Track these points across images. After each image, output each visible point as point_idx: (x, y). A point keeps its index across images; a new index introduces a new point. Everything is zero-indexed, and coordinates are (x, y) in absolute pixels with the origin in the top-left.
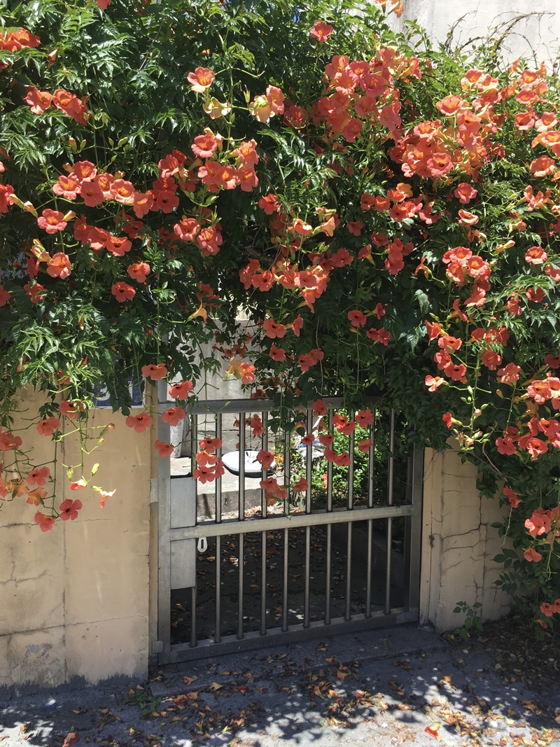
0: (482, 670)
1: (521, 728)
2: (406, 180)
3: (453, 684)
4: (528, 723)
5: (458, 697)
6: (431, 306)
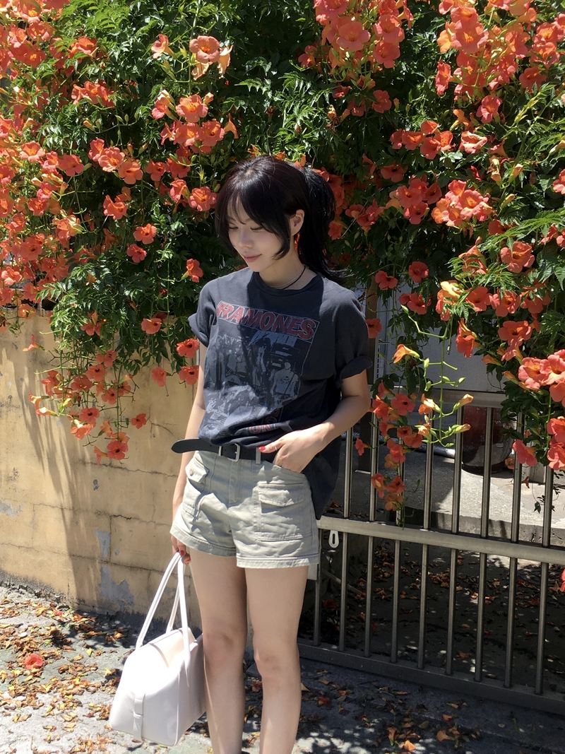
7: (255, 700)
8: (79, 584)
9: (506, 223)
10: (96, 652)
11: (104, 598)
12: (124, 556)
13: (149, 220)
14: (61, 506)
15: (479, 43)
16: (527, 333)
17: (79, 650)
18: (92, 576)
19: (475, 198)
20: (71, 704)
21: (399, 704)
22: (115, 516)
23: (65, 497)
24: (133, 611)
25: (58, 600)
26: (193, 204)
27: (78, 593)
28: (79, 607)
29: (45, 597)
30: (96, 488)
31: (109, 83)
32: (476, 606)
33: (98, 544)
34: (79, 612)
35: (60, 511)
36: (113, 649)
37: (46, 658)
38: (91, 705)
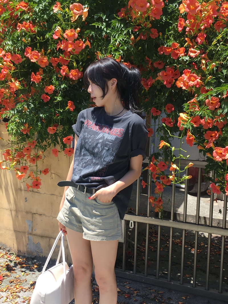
7: (96, 295)
8: (18, 243)
9: (208, 88)
10: (26, 274)
11: (29, 250)
12: (38, 231)
13: (51, 83)
14: (11, 209)
15: (196, 10)
16: (217, 136)
17: (18, 272)
18: (24, 240)
19: (195, 77)
20: (15, 297)
21: (160, 297)
22: (34, 214)
23: (12, 205)
24: (42, 256)
25: (9, 251)
26: (71, 77)
27: (18, 248)
28: (18, 254)
29: (3, 249)
30: (26, 201)
31: (34, 22)
32: (193, 254)
33: (27, 226)
34: (18, 256)
35: (10, 211)
36: (33, 272)
37: (4, 276)
38: (24, 297)
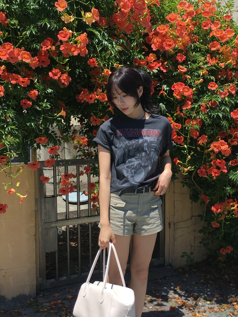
0: (195, 283)
1: (213, 305)
2: (154, 52)
3: (181, 289)
4: (216, 303)
5: (183, 294)
6: (167, 110)
26: (62, 81)
